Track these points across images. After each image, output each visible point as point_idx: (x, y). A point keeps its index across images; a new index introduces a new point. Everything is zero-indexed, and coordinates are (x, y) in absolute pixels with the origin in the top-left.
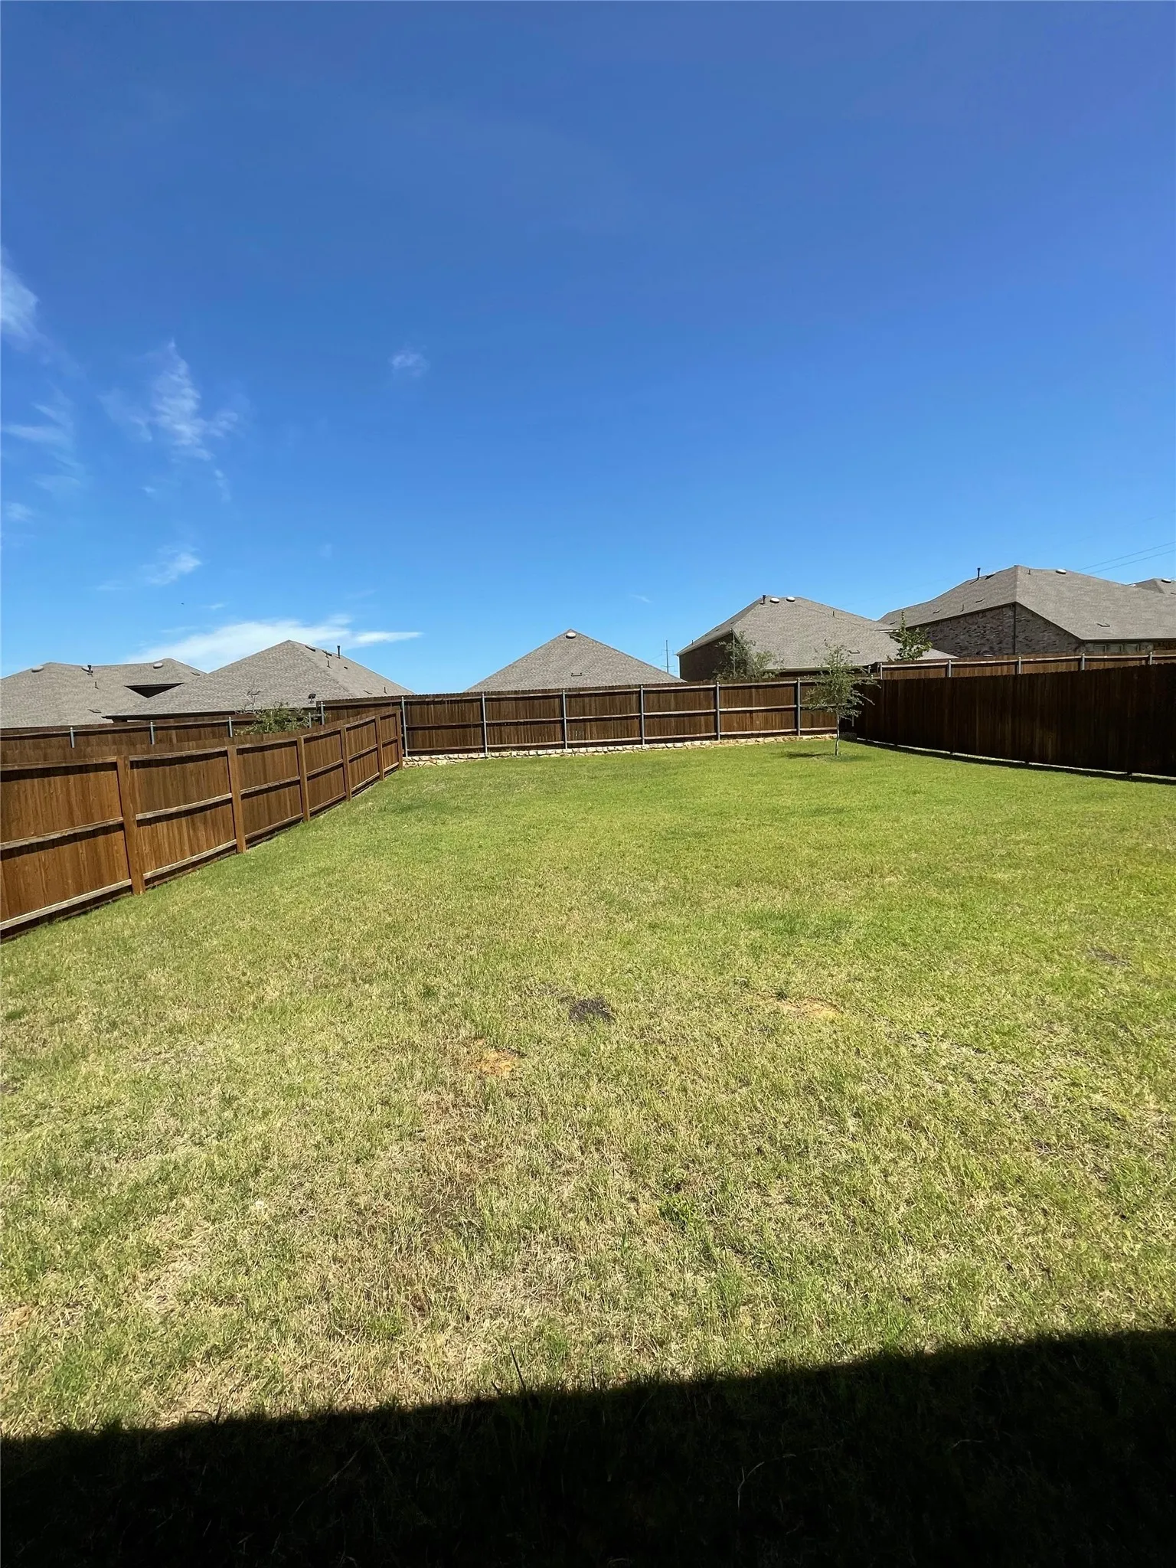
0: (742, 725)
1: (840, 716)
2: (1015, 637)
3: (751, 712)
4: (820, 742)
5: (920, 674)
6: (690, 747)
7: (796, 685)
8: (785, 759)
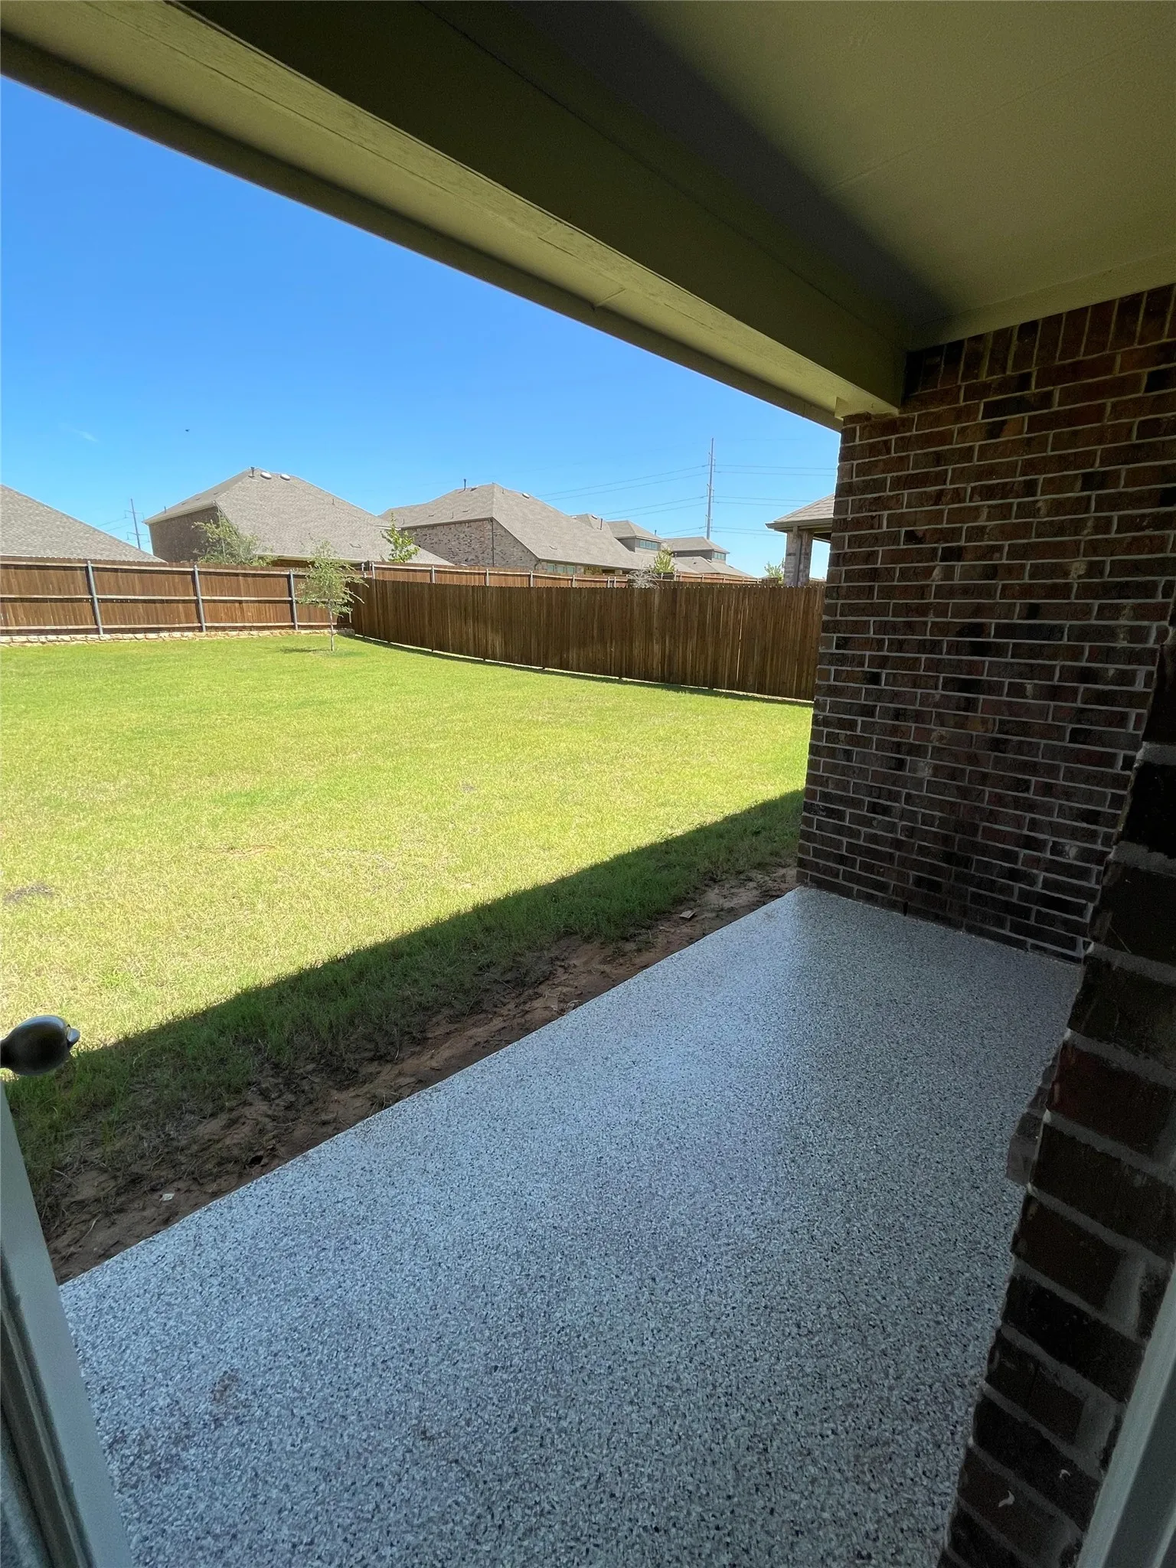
0: (229, 617)
1: (335, 612)
2: (493, 549)
3: (240, 602)
4: (318, 637)
5: (409, 576)
6: (168, 639)
7: (288, 577)
8: (280, 654)
